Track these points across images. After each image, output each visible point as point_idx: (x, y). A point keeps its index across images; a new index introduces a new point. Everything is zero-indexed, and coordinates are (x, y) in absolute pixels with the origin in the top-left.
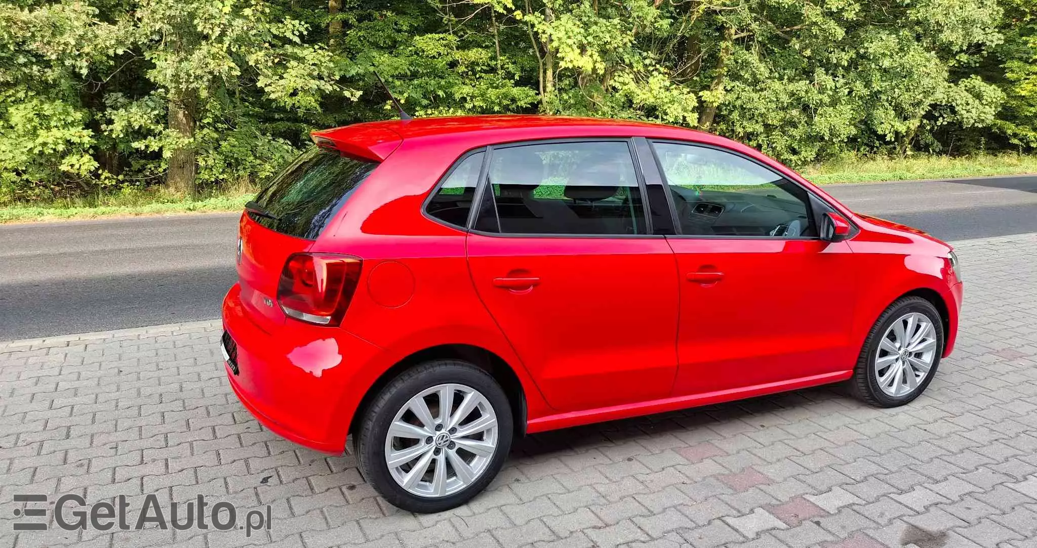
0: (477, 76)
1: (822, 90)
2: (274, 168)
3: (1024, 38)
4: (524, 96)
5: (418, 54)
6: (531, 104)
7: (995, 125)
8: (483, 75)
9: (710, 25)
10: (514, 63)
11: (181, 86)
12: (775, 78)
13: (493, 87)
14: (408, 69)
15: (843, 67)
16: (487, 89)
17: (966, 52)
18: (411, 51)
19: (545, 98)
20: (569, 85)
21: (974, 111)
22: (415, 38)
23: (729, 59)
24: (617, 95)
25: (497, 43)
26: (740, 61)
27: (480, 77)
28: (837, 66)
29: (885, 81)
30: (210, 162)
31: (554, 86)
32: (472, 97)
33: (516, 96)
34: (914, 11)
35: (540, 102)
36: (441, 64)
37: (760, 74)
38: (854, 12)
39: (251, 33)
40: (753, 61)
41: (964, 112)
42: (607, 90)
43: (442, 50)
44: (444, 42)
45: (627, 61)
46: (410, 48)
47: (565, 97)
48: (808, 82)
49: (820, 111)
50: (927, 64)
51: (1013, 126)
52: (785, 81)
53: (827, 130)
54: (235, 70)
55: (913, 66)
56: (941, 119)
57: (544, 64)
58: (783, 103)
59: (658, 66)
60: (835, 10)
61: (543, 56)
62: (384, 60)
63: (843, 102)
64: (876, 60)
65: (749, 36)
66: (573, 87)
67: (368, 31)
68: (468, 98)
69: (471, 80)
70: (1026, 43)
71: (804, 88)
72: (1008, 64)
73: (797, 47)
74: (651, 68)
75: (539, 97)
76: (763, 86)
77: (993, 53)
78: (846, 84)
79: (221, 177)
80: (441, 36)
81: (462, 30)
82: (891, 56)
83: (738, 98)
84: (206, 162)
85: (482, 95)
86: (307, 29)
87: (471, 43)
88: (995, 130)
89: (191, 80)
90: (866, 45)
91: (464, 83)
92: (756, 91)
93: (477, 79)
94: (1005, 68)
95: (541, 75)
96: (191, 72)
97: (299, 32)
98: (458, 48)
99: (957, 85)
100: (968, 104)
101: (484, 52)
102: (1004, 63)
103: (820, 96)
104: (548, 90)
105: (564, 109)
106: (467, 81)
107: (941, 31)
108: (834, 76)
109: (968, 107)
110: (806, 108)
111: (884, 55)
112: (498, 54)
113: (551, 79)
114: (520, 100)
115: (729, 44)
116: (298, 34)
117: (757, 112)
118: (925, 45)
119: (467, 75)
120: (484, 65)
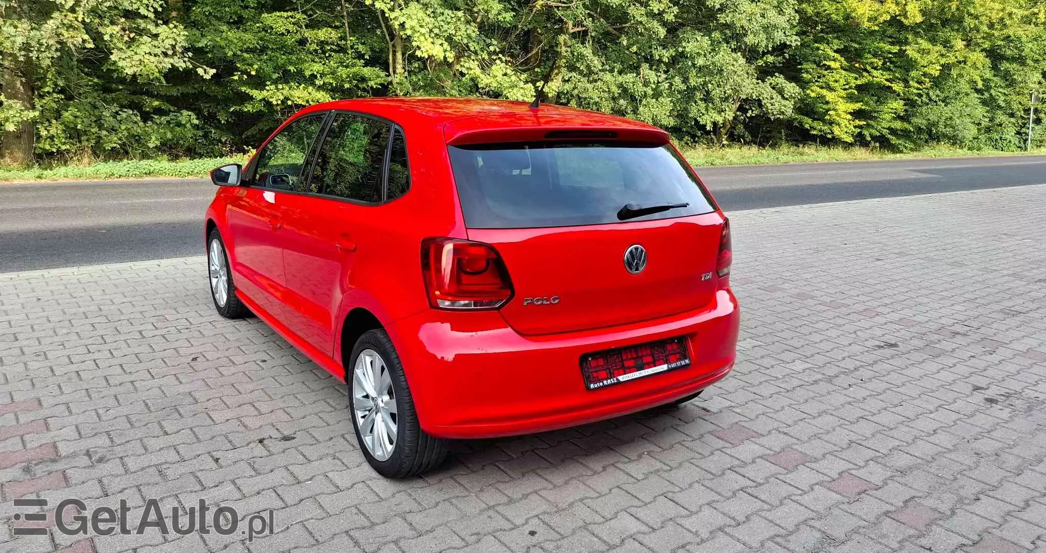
0: (327, 55)
1: (646, 84)
2: (120, 139)
3: (816, 45)
4: (374, 76)
5: (266, 31)
6: (381, 84)
7: (796, 119)
8: (333, 54)
9: (548, 19)
10: (363, 44)
11: (31, 55)
12: (606, 70)
13: (344, 66)
14: (258, 44)
15: (665, 64)
16: (338, 67)
17: (771, 53)
18: (258, 27)
19: (396, 79)
20: (419, 67)
21: (777, 104)
22: (263, 15)
23: (567, 51)
24: (464, 79)
25: (346, 24)
26: (576, 54)
27: (330, 55)
28: (660, 61)
29: (699, 77)
30: (53, 131)
31: (404, 68)
32: (323, 75)
33: (366, 76)
34: (724, 15)
35: (391, 83)
36: (290, 40)
37: (594, 67)
38: (673, 14)
39: (105, 4)
40: (587, 55)
41: (769, 105)
42: (455, 75)
43: (291, 28)
44: (293, 20)
45: (472, 48)
46: (258, 25)
47: (414, 78)
48: (635, 75)
49: (644, 102)
50: (735, 63)
51: (810, 121)
52: (616, 73)
53: (650, 119)
54: (89, 43)
55: (723, 65)
56: (750, 112)
57: (394, 46)
58: (613, 93)
59: (500, 56)
60: (657, 12)
61: (392, 40)
62: (232, 34)
63: (665, 95)
64: (693, 58)
65: (584, 31)
66: (423, 70)
67: (214, 7)
68: (318, 76)
69: (321, 58)
70: (818, 49)
71: (632, 80)
72: (804, 66)
73: (625, 43)
74: (494, 57)
75: (390, 79)
76: (596, 77)
77: (793, 55)
78: (667, 79)
79: (63, 147)
80: (290, 14)
81: (311, 9)
82: (705, 56)
83: (574, 89)
84: (48, 131)
85: (332, 73)
86: (161, 6)
87: (320, 22)
88: (796, 124)
89: (43, 50)
90: (684, 44)
91: (313, 61)
92: (590, 82)
93: (326, 57)
94: (801, 69)
95: (391, 57)
96: (44, 41)
97: (154, 8)
98: (307, 26)
99: (763, 81)
100: (772, 98)
101: (333, 32)
102: (800, 64)
103: (645, 89)
104: (398, 71)
105: (414, 90)
106: (317, 59)
107: (745, 35)
108: (657, 70)
109: (772, 101)
110: (633, 99)
111: (698, 54)
112: (348, 36)
113: (400, 61)
114: (370, 80)
115: (567, 37)
116: (152, 10)
117: (592, 101)
118: (733, 47)
119: (317, 53)
120: (333, 44)
